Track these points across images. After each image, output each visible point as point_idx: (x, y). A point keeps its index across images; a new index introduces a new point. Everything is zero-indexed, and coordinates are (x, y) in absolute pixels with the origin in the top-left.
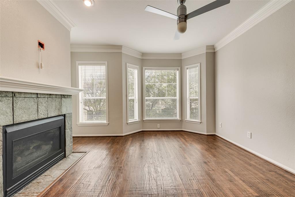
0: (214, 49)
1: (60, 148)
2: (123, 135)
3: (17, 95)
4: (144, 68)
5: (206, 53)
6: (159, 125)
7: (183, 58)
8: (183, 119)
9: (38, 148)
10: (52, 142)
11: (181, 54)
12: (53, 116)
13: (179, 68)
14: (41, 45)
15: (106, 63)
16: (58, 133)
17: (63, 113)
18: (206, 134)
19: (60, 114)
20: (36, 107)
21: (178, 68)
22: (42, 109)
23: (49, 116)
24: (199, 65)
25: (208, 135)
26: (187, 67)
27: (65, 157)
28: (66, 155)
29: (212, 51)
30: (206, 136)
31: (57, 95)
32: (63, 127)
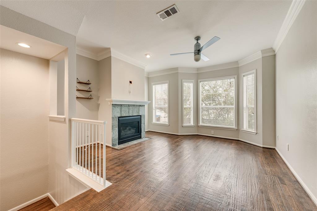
0: (274, 51)
1: (138, 133)
2: (179, 134)
3: (122, 106)
4: (199, 81)
5: (262, 57)
6: (213, 131)
7: (239, 66)
8: (240, 128)
9: (130, 129)
10: (135, 129)
11: (237, 62)
12: (136, 115)
13: (236, 76)
14: (131, 82)
15: (168, 81)
16: (138, 124)
17: (140, 115)
18: (262, 146)
19: (139, 115)
20: (128, 110)
21: (234, 76)
22: (131, 111)
23: (133, 115)
24: (254, 71)
25: (263, 148)
26: (244, 74)
27: (141, 138)
28: (142, 138)
29: (272, 54)
30: (262, 149)
31: (137, 105)
32: (140, 122)
